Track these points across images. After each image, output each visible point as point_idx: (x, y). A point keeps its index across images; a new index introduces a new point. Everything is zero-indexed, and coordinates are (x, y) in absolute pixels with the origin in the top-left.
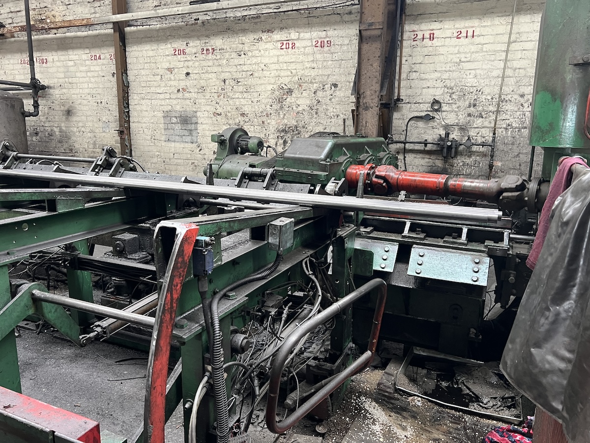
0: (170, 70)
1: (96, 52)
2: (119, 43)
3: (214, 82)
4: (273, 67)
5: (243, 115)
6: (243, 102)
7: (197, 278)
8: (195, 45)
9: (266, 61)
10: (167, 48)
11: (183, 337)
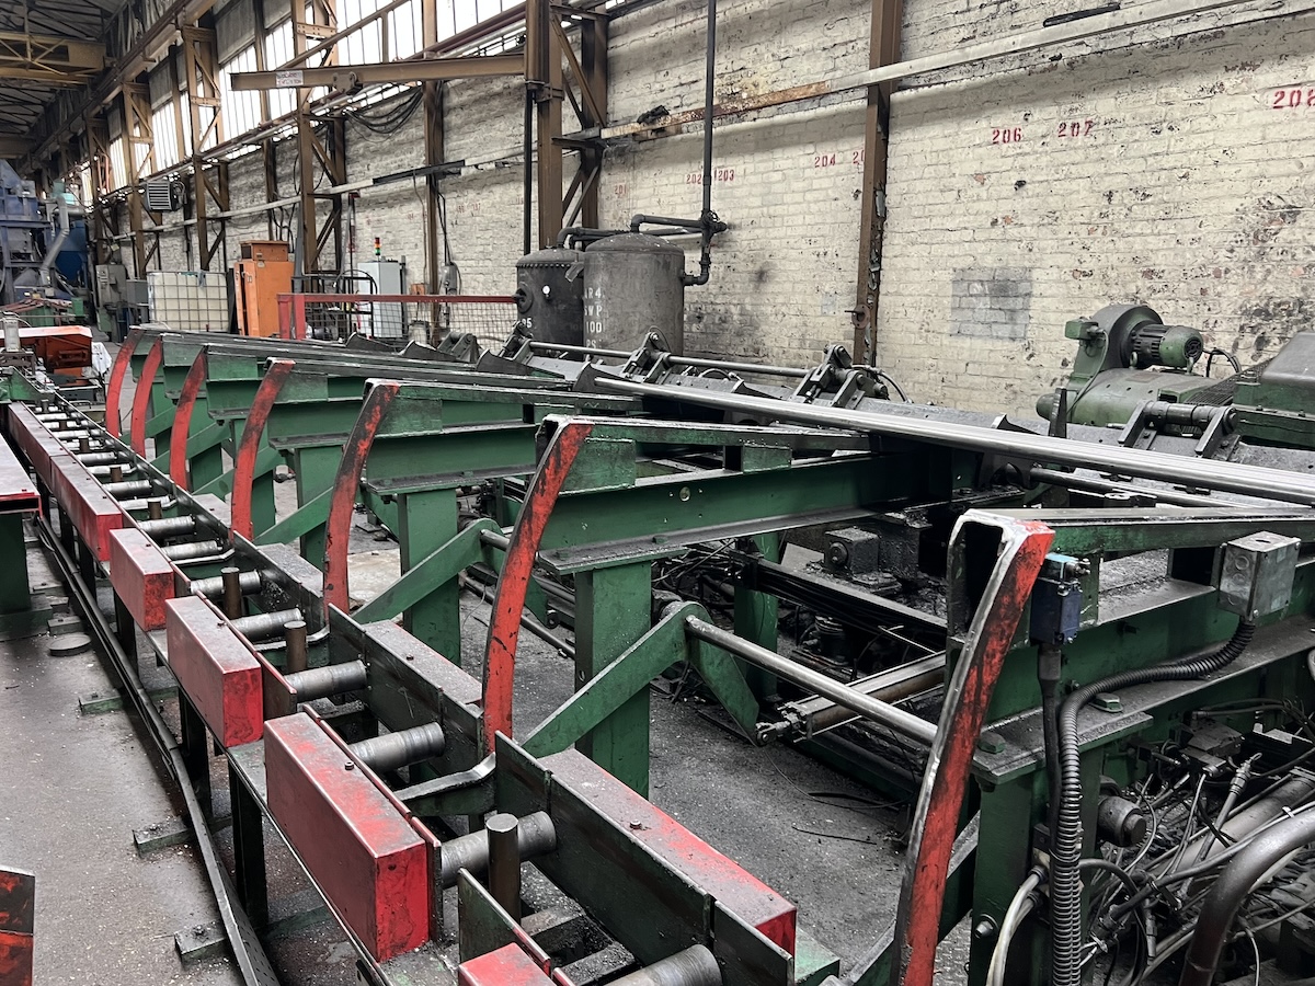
0: (980, 178)
1: (827, 150)
2: (875, 127)
3: (1082, 198)
4: (1248, 153)
5: (1149, 274)
6: (1153, 242)
7: (1037, 647)
8: (1046, 116)
9: (1226, 140)
10: (978, 129)
11: (993, 772)
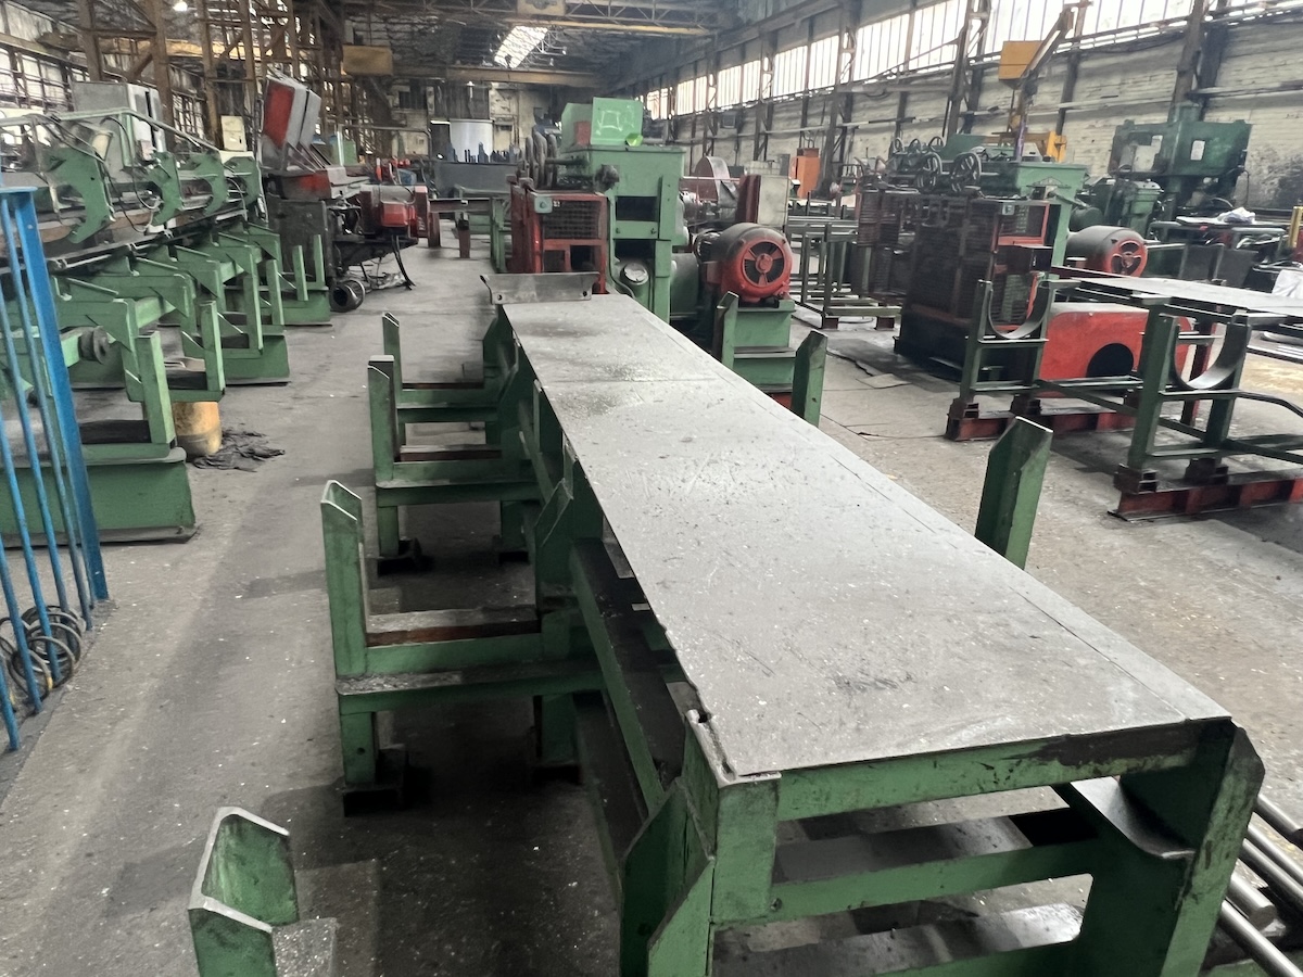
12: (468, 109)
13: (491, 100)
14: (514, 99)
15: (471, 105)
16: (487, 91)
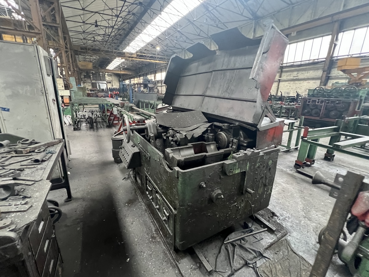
12: (100, 79)
13: (106, 77)
14: (111, 77)
15: (101, 78)
16: (105, 75)
